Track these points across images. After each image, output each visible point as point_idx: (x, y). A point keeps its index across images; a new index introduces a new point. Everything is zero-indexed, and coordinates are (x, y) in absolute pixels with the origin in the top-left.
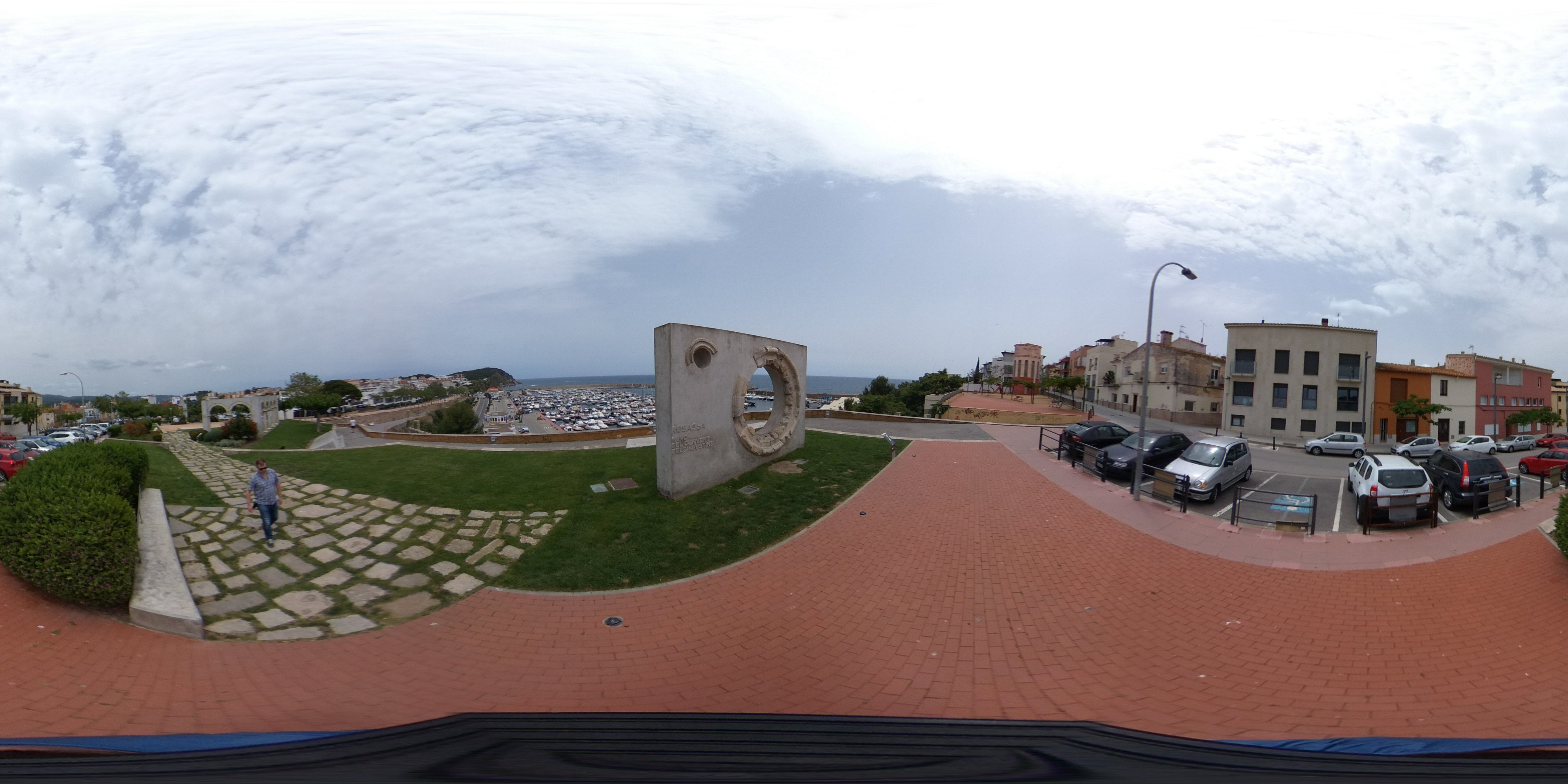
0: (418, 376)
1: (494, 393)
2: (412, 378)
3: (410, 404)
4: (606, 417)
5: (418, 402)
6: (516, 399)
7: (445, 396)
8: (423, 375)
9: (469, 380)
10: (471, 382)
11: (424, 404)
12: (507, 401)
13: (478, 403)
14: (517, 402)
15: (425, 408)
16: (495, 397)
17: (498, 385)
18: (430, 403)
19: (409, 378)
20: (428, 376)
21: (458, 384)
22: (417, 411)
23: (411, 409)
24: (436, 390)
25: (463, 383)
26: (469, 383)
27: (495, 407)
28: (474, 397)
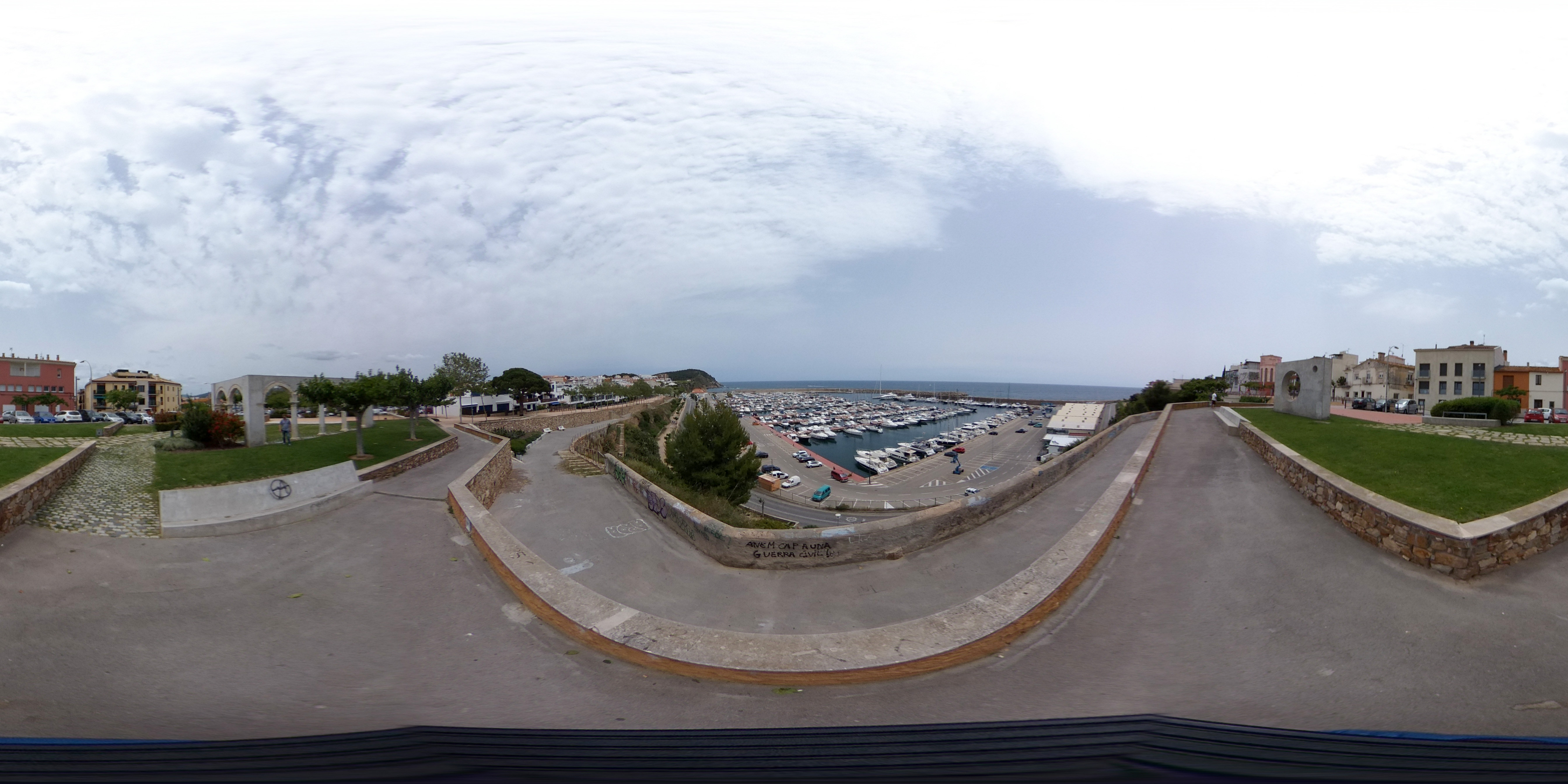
0: (622, 375)
3: (614, 403)
5: (622, 401)
7: (650, 397)
8: (628, 374)
11: (628, 404)
15: (630, 409)
18: (635, 403)
19: (614, 375)
20: (633, 375)
21: (663, 384)
22: (620, 413)
23: (614, 410)
24: (639, 390)
25: (668, 384)
26: (673, 384)
28: (679, 398)
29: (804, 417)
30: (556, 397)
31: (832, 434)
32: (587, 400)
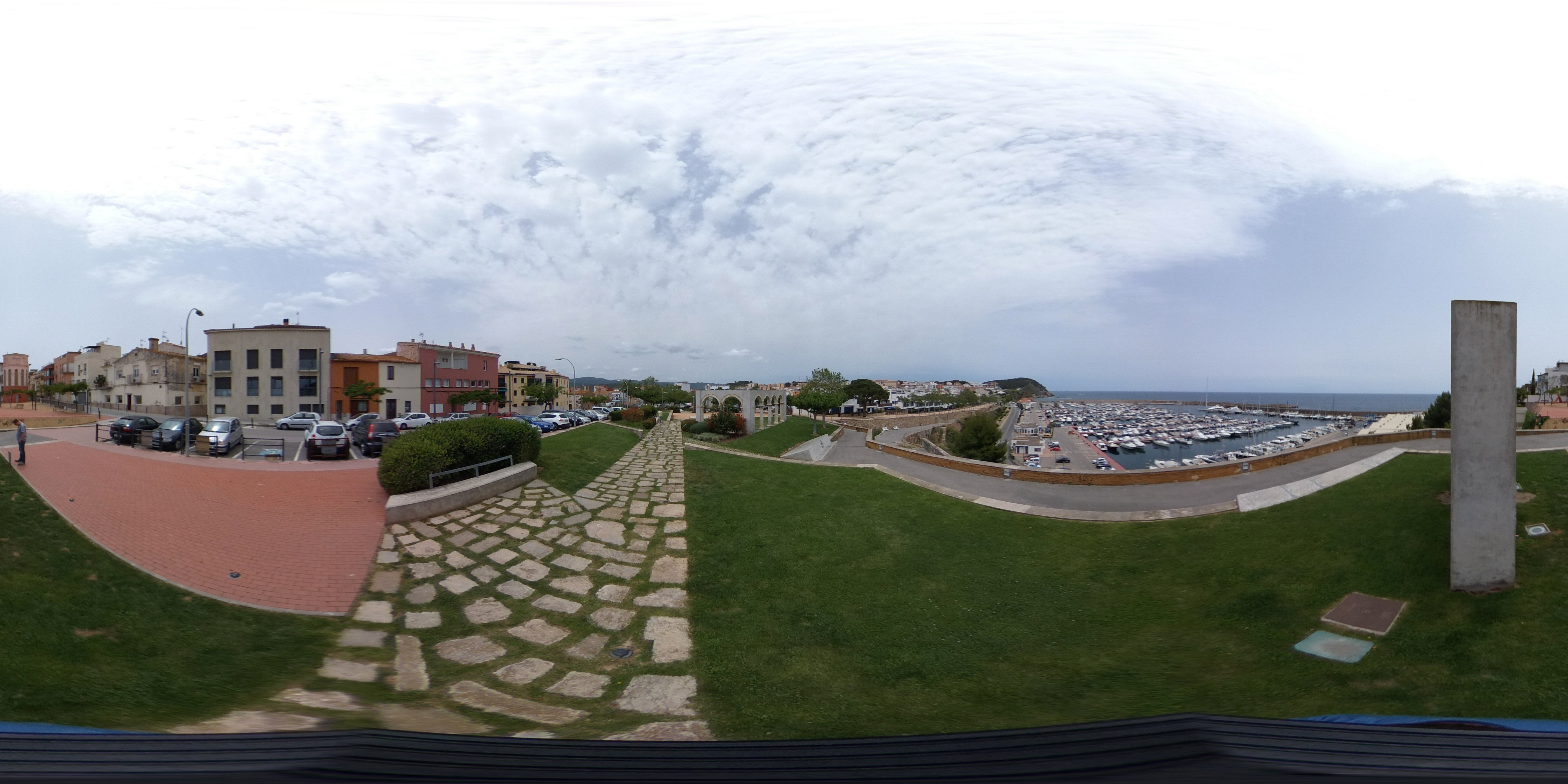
0: (954, 382)
1: (1026, 404)
2: (948, 383)
3: (942, 409)
4: (1141, 435)
5: (950, 408)
6: (1048, 411)
7: (977, 404)
8: (958, 381)
9: (1003, 389)
10: (1004, 391)
11: (954, 411)
12: (1039, 412)
13: (1010, 413)
14: (1049, 414)
15: (955, 415)
16: (1027, 408)
17: (1031, 396)
18: (961, 410)
19: (945, 383)
20: (963, 383)
21: (991, 392)
22: (945, 418)
23: (940, 415)
24: (968, 397)
25: (997, 392)
26: (1002, 392)
27: (1026, 418)
28: (1006, 406)
29: (1122, 428)
30: (891, 402)
31: (1141, 444)
32: (917, 406)
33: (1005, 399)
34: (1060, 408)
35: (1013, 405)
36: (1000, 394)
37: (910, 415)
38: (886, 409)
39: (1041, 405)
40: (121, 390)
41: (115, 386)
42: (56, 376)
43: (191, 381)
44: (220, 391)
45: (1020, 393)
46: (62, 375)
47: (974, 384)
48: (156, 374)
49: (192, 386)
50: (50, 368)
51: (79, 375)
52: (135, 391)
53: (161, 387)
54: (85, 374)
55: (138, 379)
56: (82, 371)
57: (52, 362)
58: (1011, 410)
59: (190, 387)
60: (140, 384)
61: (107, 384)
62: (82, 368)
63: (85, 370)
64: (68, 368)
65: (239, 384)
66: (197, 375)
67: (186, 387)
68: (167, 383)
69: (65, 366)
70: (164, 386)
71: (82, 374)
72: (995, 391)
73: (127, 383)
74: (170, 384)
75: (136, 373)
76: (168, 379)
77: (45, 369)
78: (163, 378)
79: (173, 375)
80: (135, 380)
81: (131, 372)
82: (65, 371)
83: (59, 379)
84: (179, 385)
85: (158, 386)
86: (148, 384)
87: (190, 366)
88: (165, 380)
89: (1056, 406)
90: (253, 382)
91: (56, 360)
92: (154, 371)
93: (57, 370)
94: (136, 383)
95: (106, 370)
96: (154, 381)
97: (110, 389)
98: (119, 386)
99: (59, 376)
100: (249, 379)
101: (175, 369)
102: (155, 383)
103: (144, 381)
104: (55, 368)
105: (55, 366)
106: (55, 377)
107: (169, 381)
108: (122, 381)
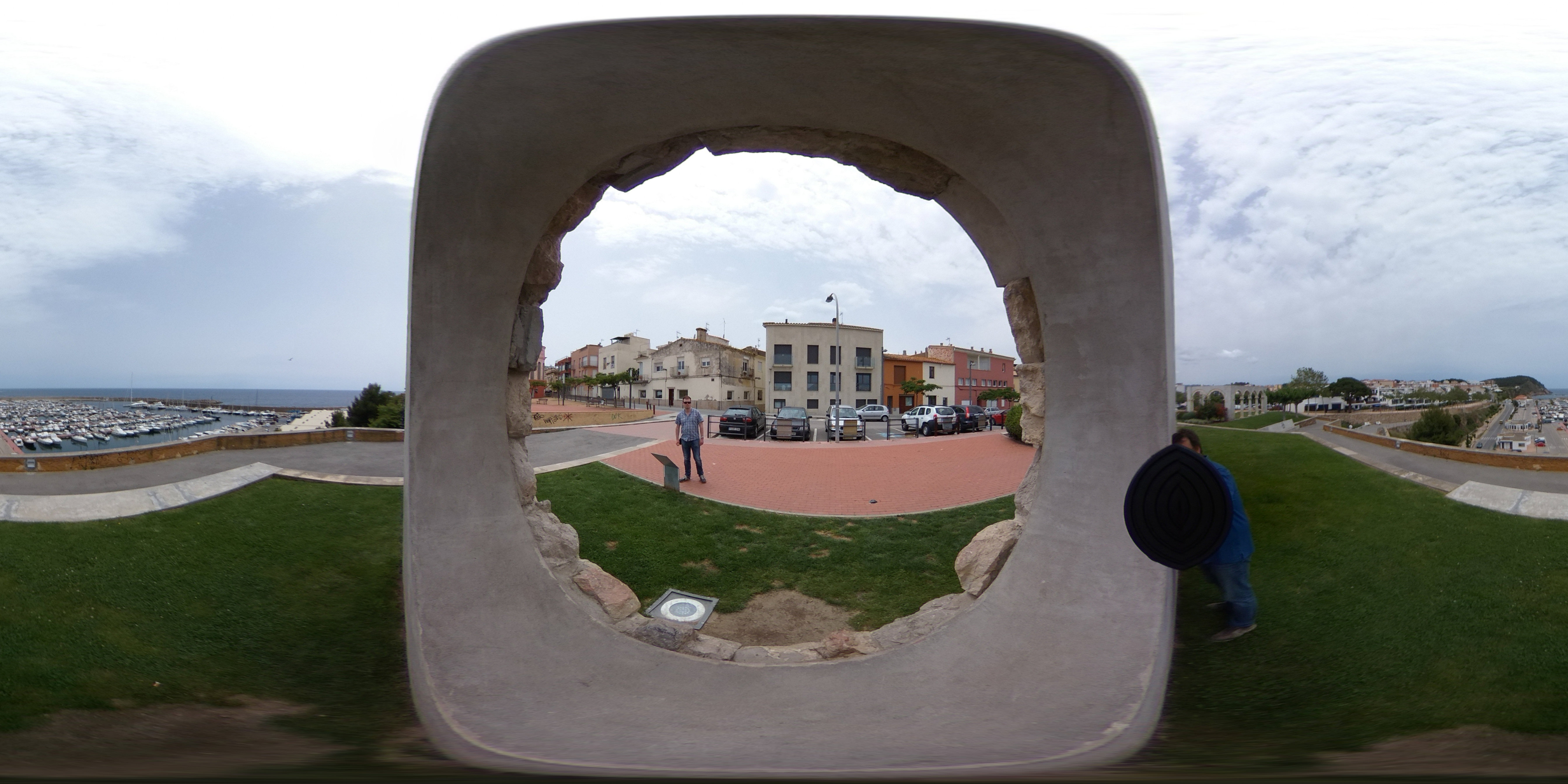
0: (1451, 381)
1: (1521, 401)
2: (1447, 381)
5: (1441, 405)
6: (1542, 408)
8: (1455, 380)
9: (1500, 386)
10: (1501, 389)
11: (1446, 408)
12: (1534, 409)
13: (1503, 410)
14: (1543, 411)
16: (1522, 405)
17: (1528, 393)
18: (1452, 407)
19: (1442, 381)
20: (1458, 381)
21: (1487, 390)
25: (1493, 390)
26: (1498, 390)
27: (1520, 415)
28: (1500, 403)
30: (1378, 400)
32: (1407, 403)
33: (1501, 397)
34: (1555, 405)
35: (1508, 402)
36: (1497, 392)
37: (1396, 412)
38: (1374, 406)
39: (1537, 402)
40: (660, 383)
41: (653, 379)
42: (574, 371)
43: (741, 375)
44: (778, 385)
45: (1517, 390)
46: (582, 369)
47: (1471, 382)
48: (706, 366)
49: (742, 380)
50: (567, 362)
51: (605, 368)
52: (679, 385)
53: (713, 380)
54: (613, 367)
55: (683, 372)
56: (608, 364)
57: (569, 356)
58: (1505, 407)
59: (740, 381)
60: (685, 377)
61: (641, 378)
62: (609, 360)
63: (613, 362)
64: (589, 361)
65: (799, 379)
66: (746, 370)
67: (736, 381)
68: (721, 376)
69: (586, 359)
70: (717, 380)
71: (609, 367)
72: (1492, 389)
73: (669, 376)
74: (723, 377)
75: (681, 365)
76: (721, 372)
77: (559, 364)
78: (716, 371)
79: (726, 367)
80: (679, 373)
81: (675, 364)
82: (586, 364)
83: (579, 374)
84: (731, 378)
85: (710, 379)
86: (697, 376)
87: (740, 359)
88: (719, 373)
89: (1552, 403)
90: (813, 377)
91: (573, 353)
92: (704, 364)
93: (575, 365)
94: (679, 376)
95: (641, 363)
96: (704, 374)
97: (646, 383)
98: (657, 379)
99: (577, 370)
100: (810, 374)
101: (728, 362)
102: (705, 376)
103: (690, 374)
104: (572, 363)
105: (572, 360)
106: (572, 372)
107: (722, 374)
108: (661, 374)
